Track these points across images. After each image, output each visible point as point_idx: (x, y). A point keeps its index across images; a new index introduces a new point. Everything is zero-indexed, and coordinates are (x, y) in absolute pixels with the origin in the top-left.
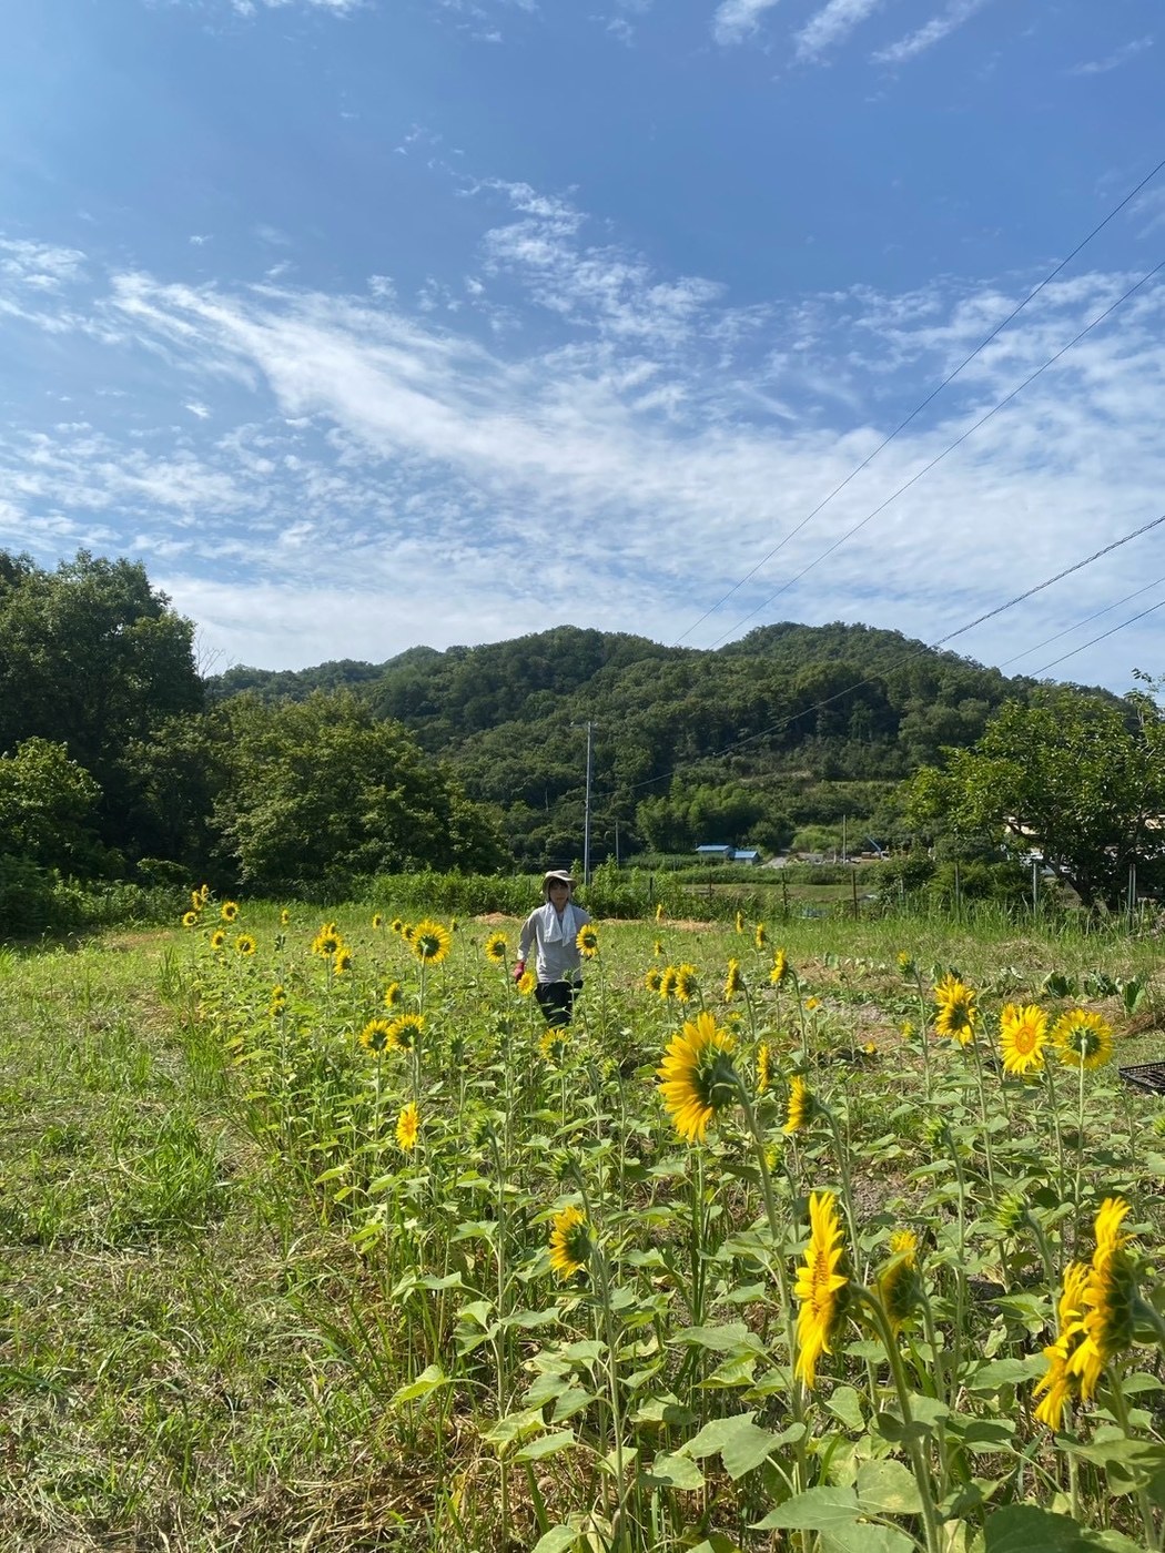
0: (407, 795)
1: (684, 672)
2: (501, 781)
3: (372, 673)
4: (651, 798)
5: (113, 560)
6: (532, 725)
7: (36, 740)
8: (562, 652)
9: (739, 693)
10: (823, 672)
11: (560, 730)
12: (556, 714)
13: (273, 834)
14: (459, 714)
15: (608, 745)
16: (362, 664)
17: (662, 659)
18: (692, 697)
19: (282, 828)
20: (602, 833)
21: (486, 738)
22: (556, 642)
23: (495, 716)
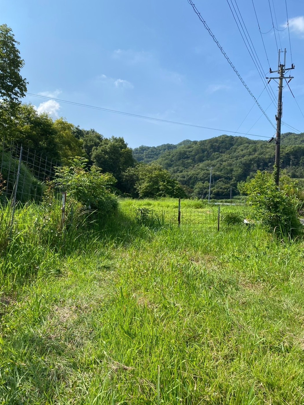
1: (255, 148)
2: (203, 176)
3: (175, 147)
4: (241, 181)
6: (213, 162)
8: (222, 142)
9: (269, 154)
10: (293, 148)
11: (220, 163)
12: (219, 159)
13: (145, 189)
14: (194, 159)
15: (232, 167)
16: (172, 145)
17: (249, 144)
18: (256, 155)
20: (227, 190)
21: (200, 165)
22: (221, 139)
23: (204, 159)
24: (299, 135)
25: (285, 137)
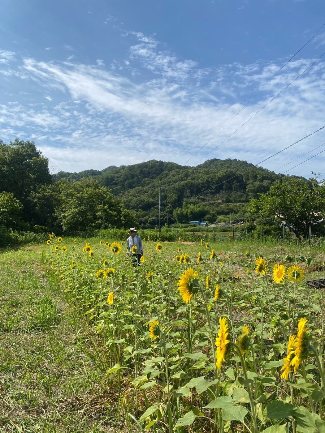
0: (109, 207)
1: (187, 173)
2: (135, 203)
3: (100, 173)
4: (177, 208)
5: (25, 141)
6: (144, 188)
7: (5, 192)
8: (152, 167)
9: (202, 178)
10: (225, 172)
11: (152, 189)
12: (151, 185)
13: (72, 218)
14: (124, 185)
15: (165, 193)
16: (96, 170)
17: (180, 169)
18: (189, 180)
19: (74, 217)
20: (164, 218)
21: (131, 192)
22: (151, 164)
23: (133, 185)
24: (224, 161)
25: (211, 164)
